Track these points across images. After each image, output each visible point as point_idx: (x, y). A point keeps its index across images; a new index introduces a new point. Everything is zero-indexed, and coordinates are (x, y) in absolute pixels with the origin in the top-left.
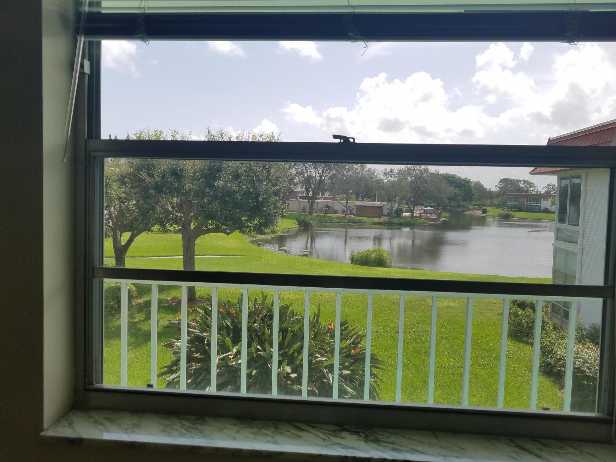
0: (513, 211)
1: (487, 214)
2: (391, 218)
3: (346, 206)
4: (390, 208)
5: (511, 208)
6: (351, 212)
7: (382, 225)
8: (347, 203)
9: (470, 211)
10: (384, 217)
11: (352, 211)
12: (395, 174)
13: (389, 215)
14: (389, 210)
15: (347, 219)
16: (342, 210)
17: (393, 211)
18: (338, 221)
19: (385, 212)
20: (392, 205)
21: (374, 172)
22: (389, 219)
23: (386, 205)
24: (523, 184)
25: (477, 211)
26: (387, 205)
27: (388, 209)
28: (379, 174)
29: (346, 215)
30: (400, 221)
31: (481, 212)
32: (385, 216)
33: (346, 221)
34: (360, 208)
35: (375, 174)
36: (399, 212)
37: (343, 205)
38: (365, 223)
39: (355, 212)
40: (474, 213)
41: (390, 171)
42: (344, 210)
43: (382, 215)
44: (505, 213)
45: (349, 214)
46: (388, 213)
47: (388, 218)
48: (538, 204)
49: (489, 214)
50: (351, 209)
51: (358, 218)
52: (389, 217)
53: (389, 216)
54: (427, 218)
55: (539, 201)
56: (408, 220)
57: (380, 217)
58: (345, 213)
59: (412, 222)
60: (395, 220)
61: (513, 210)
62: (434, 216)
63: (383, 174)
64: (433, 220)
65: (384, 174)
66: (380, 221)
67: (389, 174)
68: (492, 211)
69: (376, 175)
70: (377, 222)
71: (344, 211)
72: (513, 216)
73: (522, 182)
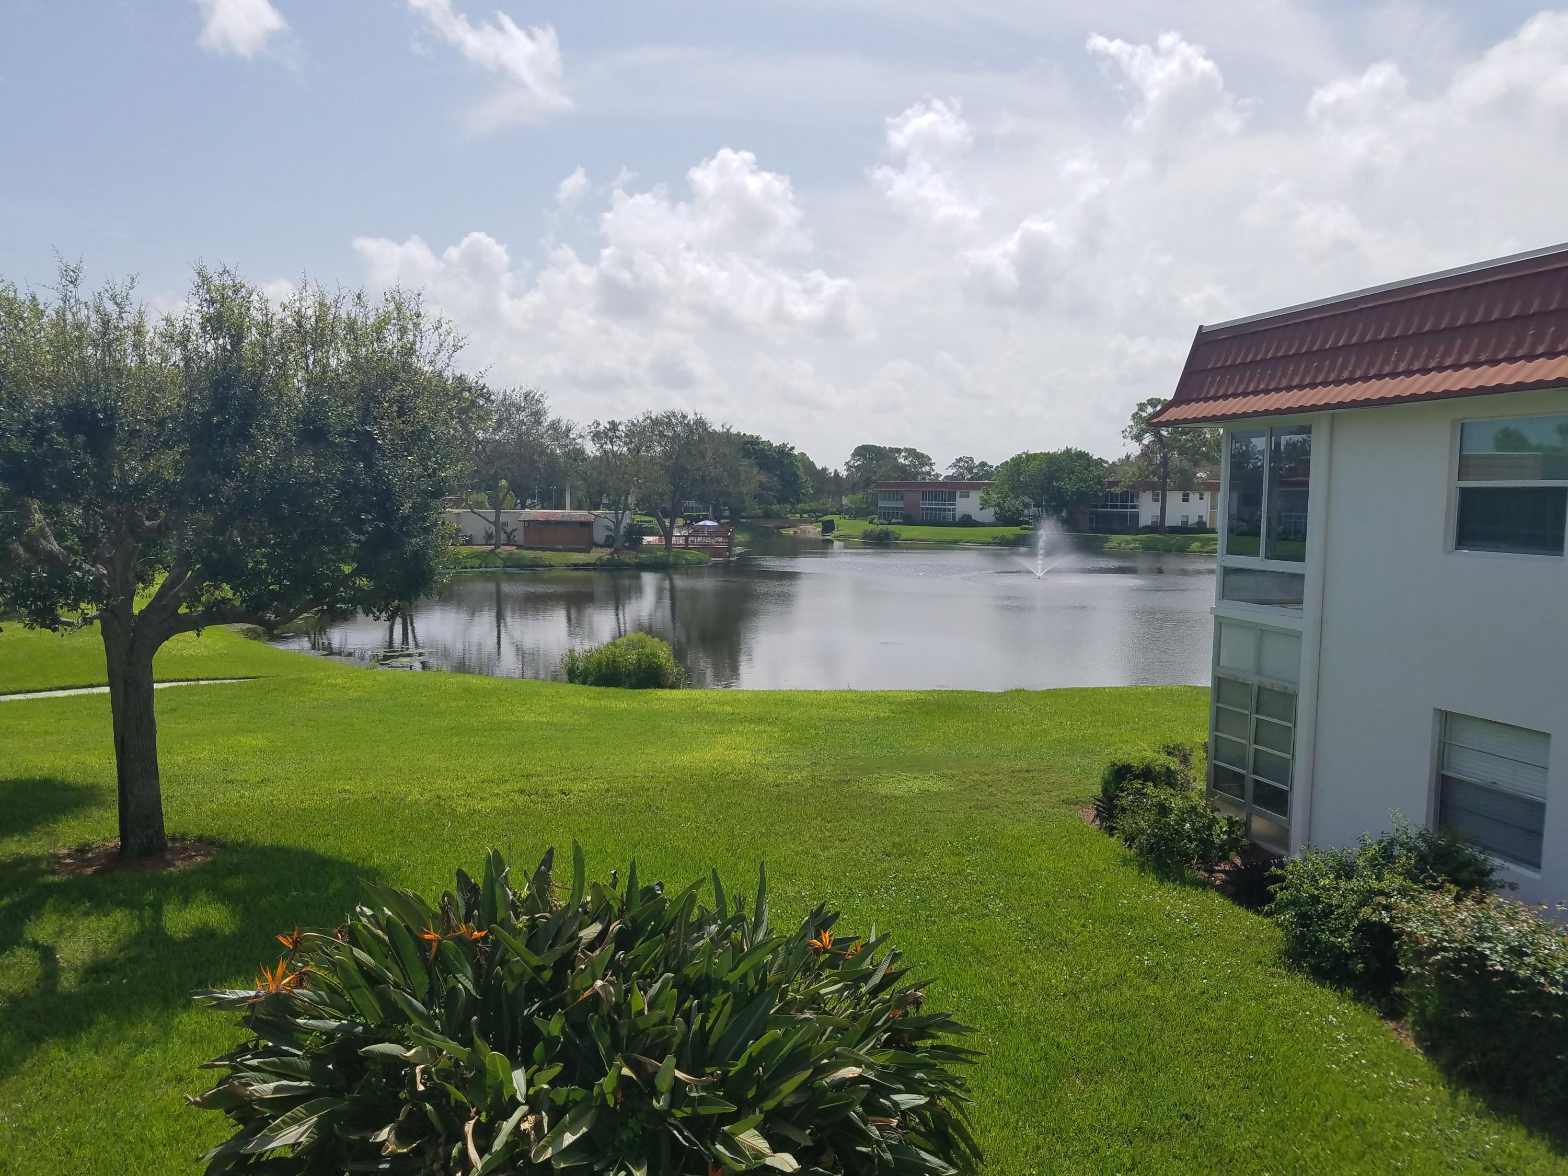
0: (894, 524)
1: (836, 533)
2: (616, 551)
3: (495, 523)
4: (612, 525)
5: (888, 516)
6: (509, 537)
7: (595, 570)
8: (498, 515)
9: (794, 526)
10: (599, 550)
11: (512, 537)
12: (623, 435)
13: (609, 542)
14: (611, 530)
15: (502, 559)
16: (484, 534)
17: (622, 533)
18: (477, 562)
19: (600, 535)
20: (617, 518)
21: (568, 430)
22: (612, 554)
23: (602, 518)
24: (906, 458)
25: (810, 527)
26: (606, 517)
27: (608, 528)
28: (581, 436)
29: (497, 547)
30: (640, 558)
31: (820, 529)
32: (601, 546)
33: (500, 563)
34: (532, 525)
35: (572, 436)
36: (635, 535)
37: (487, 520)
38: (551, 566)
39: (519, 537)
40: (804, 531)
41: (608, 427)
42: (489, 532)
43: (593, 545)
44: (878, 528)
45: (503, 545)
46: (608, 537)
47: (609, 552)
48: (949, 505)
49: (842, 533)
50: (509, 530)
51: (529, 554)
52: (612, 550)
53: (610, 546)
54: (703, 548)
55: (952, 497)
56: (659, 554)
57: (587, 551)
58: (493, 542)
59: (671, 559)
60: (628, 557)
61: (894, 520)
62: (719, 542)
63: (592, 434)
64: (717, 553)
65: (595, 435)
66: (588, 561)
67: (606, 436)
68: (844, 525)
69: (574, 439)
70: (581, 562)
71: (489, 536)
72: (897, 536)
73: (903, 454)
